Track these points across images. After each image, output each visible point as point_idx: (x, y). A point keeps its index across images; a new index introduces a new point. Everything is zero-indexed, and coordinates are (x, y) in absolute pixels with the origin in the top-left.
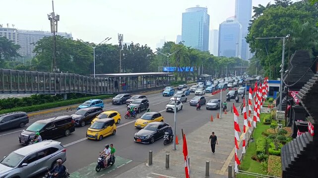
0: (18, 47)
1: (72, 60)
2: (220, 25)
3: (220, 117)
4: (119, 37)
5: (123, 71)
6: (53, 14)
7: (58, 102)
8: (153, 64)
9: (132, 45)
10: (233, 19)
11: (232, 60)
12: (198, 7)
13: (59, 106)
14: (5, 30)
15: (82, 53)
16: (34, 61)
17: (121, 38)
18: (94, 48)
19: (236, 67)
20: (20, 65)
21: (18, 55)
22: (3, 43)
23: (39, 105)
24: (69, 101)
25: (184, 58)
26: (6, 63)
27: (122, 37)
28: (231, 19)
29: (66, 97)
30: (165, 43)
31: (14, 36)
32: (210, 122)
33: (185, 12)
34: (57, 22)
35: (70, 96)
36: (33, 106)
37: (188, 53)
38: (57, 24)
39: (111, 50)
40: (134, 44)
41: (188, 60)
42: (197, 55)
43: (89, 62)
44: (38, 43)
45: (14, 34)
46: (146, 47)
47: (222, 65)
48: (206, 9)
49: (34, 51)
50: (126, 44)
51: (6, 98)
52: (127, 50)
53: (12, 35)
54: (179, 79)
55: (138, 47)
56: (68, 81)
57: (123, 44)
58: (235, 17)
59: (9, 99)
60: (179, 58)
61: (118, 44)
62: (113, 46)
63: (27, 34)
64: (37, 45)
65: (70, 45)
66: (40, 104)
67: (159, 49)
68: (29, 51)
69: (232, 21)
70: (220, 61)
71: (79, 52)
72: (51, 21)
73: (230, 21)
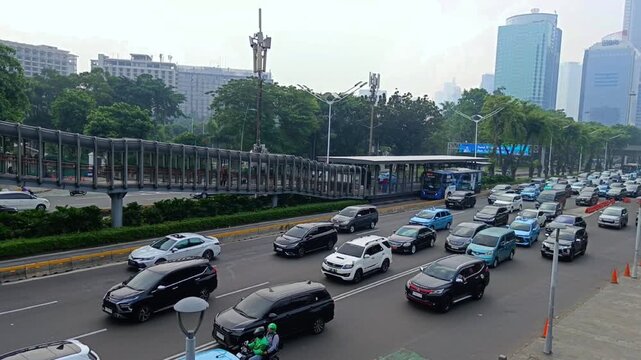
0: (181, 98)
1: (277, 126)
2: (586, 51)
3: (633, 275)
4: (371, 79)
5: (376, 151)
6: (259, 35)
7: (263, 212)
8: (437, 137)
9: (395, 97)
10: (619, 38)
11: (619, 131)
12: (535, 13)
13: (265, 219)
14: (157, 65)
15: (297, 111)
16: (210, 127)
17: (375, 81)
18: (330, 103)
19: (629, 148)
20: (186, 134)
21: (180, 114)
22: (156, 92)
23: (227, 217)
24: (280, 210)
25: (513, 126)
26: (159, 128)
27: (377, 80)
28: (613, 39)
29: (275, 202)
30: (465, 92)
31: (170, 77)
32: (611, 286)
33: (504, 23)
34: (265, 51)
35: (284, 199)
36: (219, 217)
37: (523, 115)
38: (265, 57)
39: (354, 106)
40: (401, 94)
41: (522, 131)
42: (543, 118)
43: (309, 131)
44: (220, 91)
45: (170, 73)
46: (425, 101)
47: (597, 143)
48: (553, 18)
49: (212, 106)
50: (384, 94)
51: (172, 198)
52: (386, 108)
53: (167, 75)
54: (498, 172)
55: (408, 102)
56: (276, 169)
57: (379, 94)
58: (625, 33)
59: (176, 201)
60: (503, 125)
61: (369, 94)
62: (357, 99)
63: (192, 74)
64: (217, 95)
65: (277, 95)
66: (230, 214)
67: (447, 105)
68: (194, 106)
69: (617, 42)
70: (593, 134)
71: (293, 110)
72: (255, 51)
73: (611, 43)
